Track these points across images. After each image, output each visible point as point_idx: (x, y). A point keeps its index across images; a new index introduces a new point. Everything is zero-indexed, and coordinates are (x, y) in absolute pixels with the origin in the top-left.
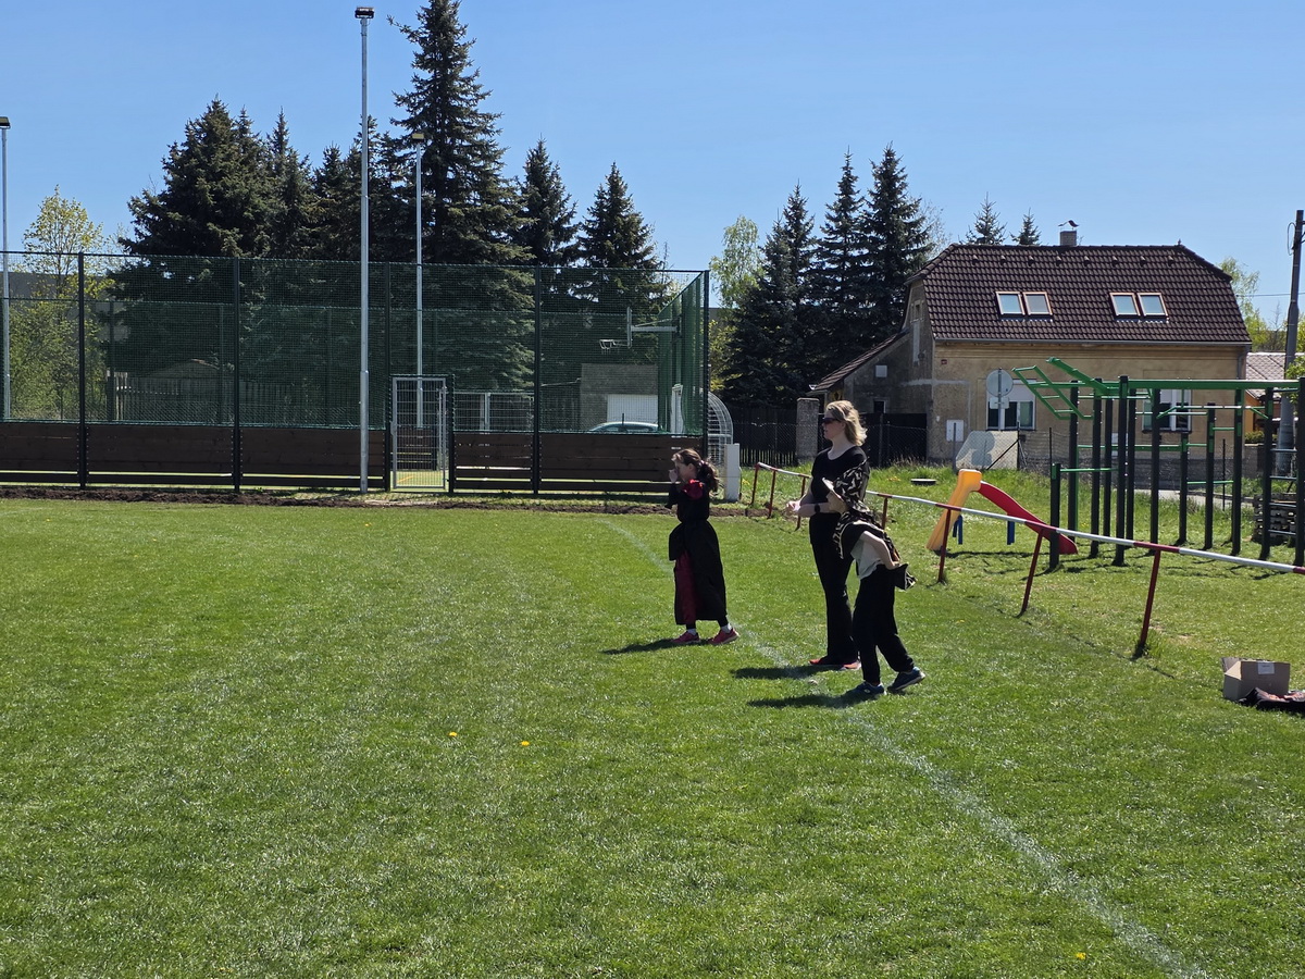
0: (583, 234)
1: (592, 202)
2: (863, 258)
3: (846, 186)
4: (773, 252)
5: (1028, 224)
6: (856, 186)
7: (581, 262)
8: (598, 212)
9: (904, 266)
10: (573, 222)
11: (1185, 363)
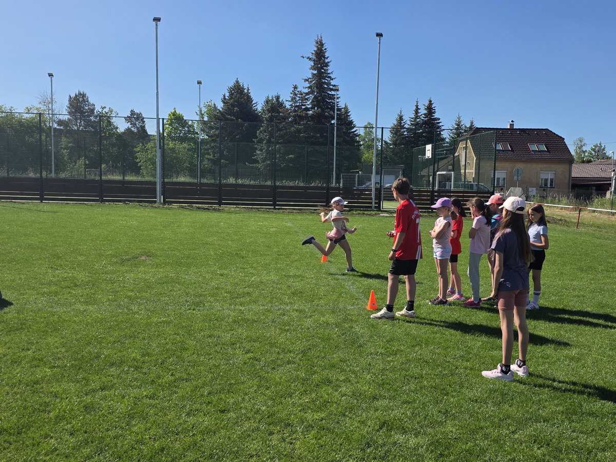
3: (417, 112)
11: (553, 166)
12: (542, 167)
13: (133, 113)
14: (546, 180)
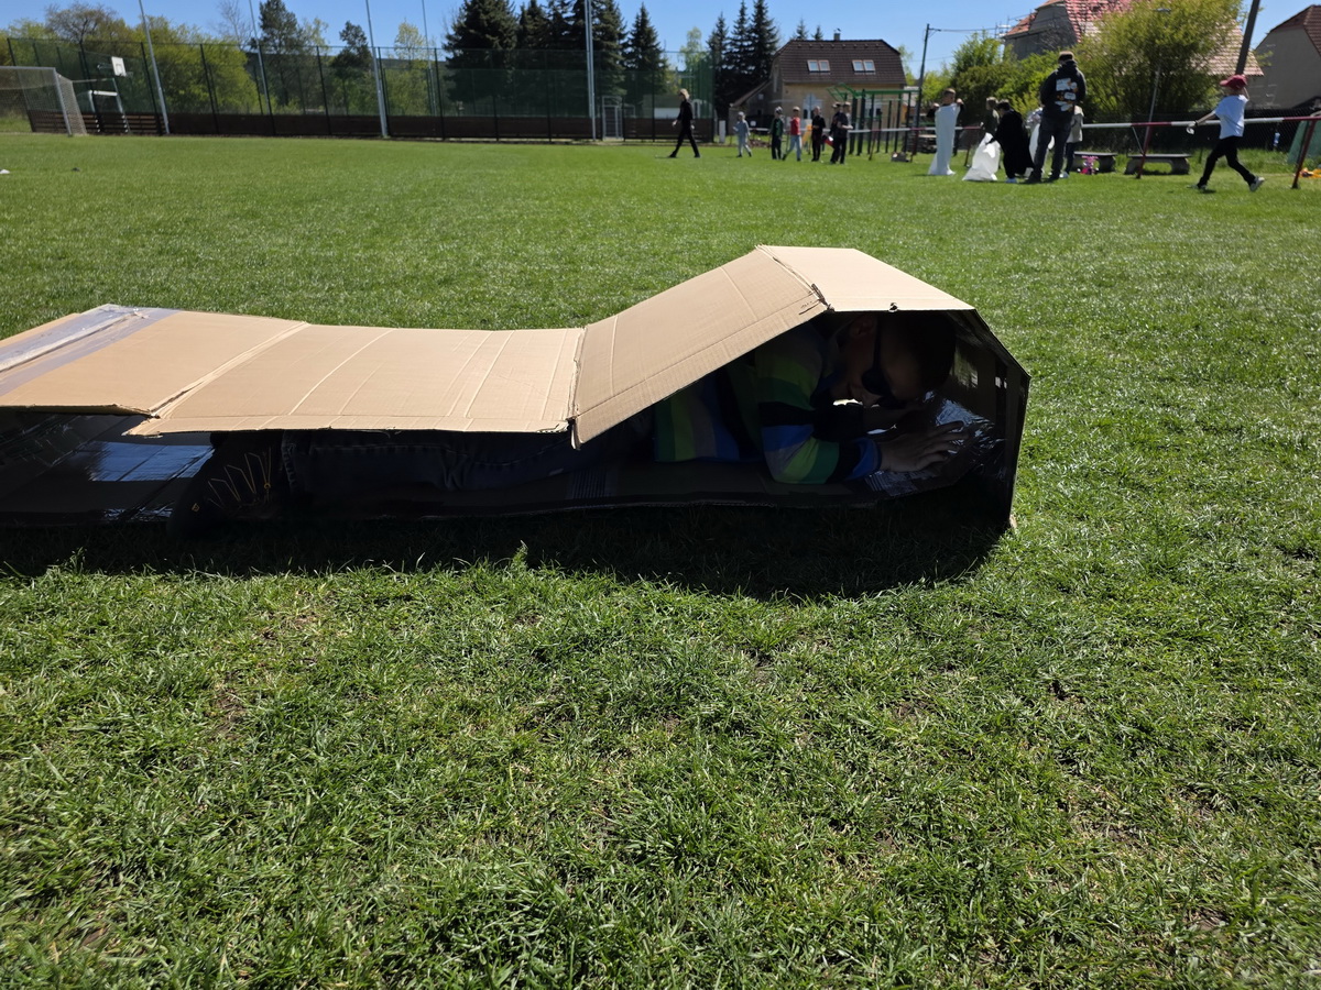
0: (631, 37)
1: (633, 21)
2: (749, 46)
3: (742, 12)
4: (712, 43)
5: (818, 30)
6: (747, 12)
7: (629, 50)
8: (637, 26)
9: (766, 49)
10: (626, 30)
13: (349, 26)
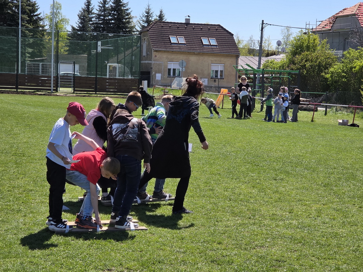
2: (110, 20)
5: (161, 12)
11: (222, 59)
12: (213, 60)
14: (217, 72)
